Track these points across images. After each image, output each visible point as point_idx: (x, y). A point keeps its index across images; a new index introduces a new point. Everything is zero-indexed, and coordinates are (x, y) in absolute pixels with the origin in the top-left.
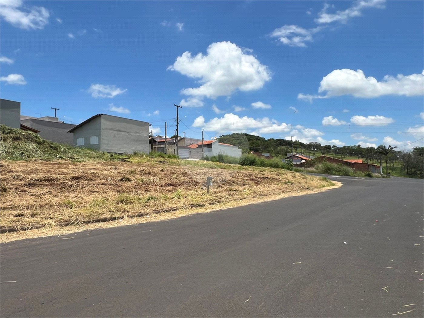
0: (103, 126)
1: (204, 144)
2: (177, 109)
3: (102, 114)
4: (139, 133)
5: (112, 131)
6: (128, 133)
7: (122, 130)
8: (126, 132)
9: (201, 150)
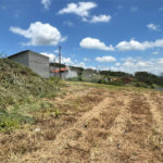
1: (65, 70)
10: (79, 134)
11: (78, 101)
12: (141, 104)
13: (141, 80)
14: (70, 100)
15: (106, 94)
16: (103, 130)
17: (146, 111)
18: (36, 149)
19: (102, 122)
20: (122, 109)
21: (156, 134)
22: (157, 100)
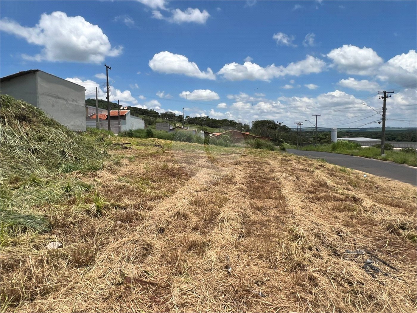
0: (40, 90)
1: (120, 115)
2: (107, 70)
3: (38, 71)
4: (76, 101)
5: (50, 98)
6: (66, 100)
7: (60, 96)
8: (64, 99)
9: (117, 123)
10: (148, 249)
11: (146, 178)
12: (265, 180)
13: (263, 135)
14: (130, 175)
15: (202, 161)
16: (196, 237)
17: (275, 193)
18: (45, 293)
19: (194, 220)
20: (232, 191)
21: (296, 237)
22: (292, 172)
